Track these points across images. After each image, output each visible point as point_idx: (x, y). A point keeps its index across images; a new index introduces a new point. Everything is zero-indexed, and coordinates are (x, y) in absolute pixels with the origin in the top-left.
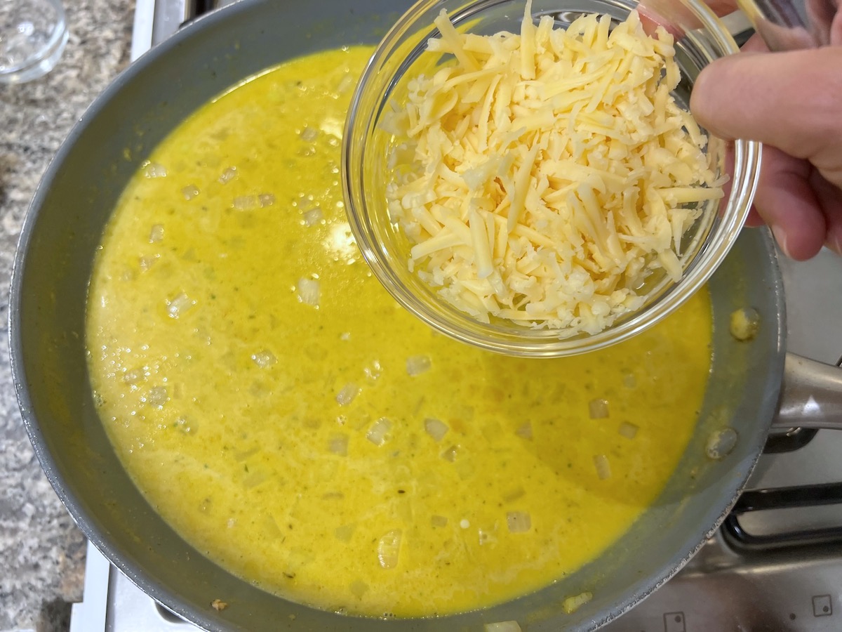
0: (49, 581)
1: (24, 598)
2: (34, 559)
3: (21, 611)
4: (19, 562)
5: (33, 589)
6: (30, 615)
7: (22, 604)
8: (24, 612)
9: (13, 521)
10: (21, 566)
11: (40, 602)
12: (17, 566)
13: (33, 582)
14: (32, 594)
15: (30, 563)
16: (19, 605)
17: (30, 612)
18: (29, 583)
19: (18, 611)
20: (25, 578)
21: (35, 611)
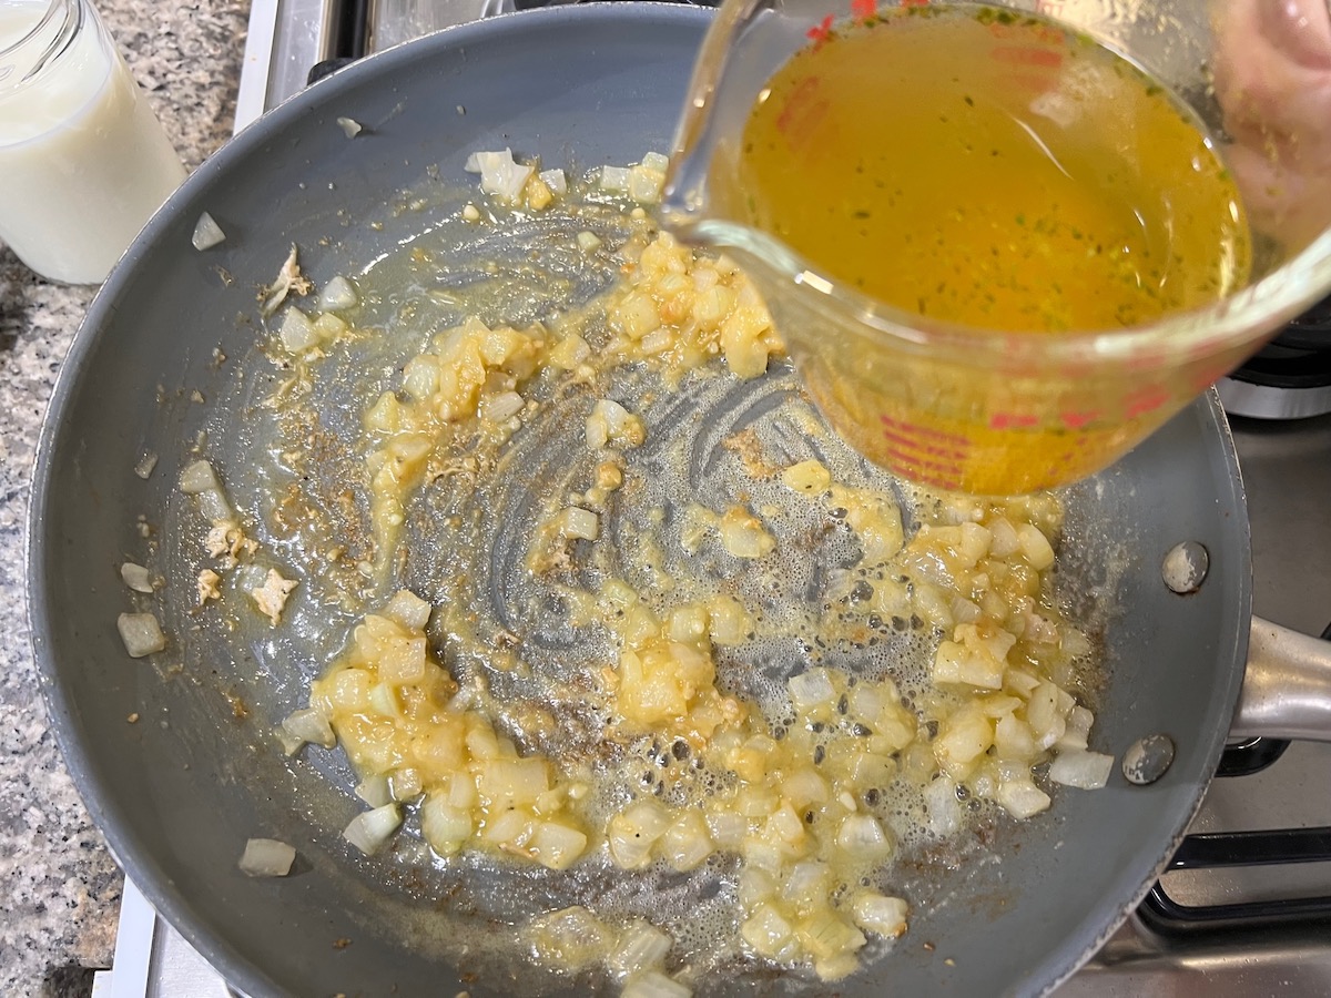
0: (59, 934)
1: (19, 960)
2: (37, 898)
3: (13, 980)
4: (14, 901)
5: (33, 946)
6: (26, 988)
7: (13, 969)
8: (17, 982)
9: (9, 836)
10: (17, 907)
11: (44, 968)
12: (11, 908)
13: (34, 934)
14: (30, 953)
15: (30, 902)
16: (10, 970)
17: (26, 982)
18: (27, 936)
19: (7, 980)
20: (22, 927)
21: (33, 981)
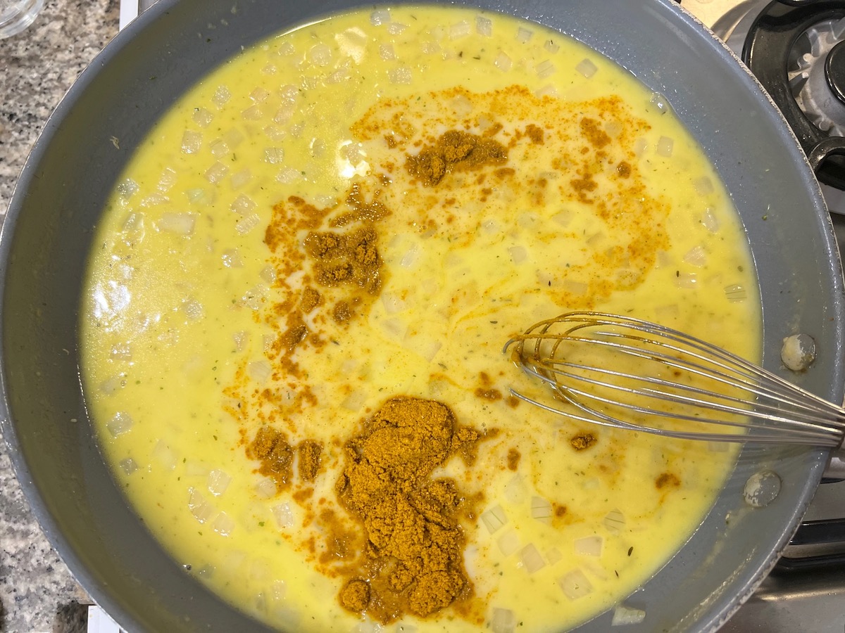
0: (63, 585)
1: (40, 602)
2: (47, 562)
3: (37, 614)
4: (32, 565)
5: (47, 593)
6: (46, 619)
7: (37, 607)
8: (40, 615)
9: (24, 524)
10: (35, 569)
11: (56, 606)
12: (31, 569)
13: (47, 585)
14: (46, 598)
15: (43, 566)
16: (35, 608)
17: (46, 615)
18: (43, 587)
19: (34, 614)
20: (39, 582)
21: (50, 615)
